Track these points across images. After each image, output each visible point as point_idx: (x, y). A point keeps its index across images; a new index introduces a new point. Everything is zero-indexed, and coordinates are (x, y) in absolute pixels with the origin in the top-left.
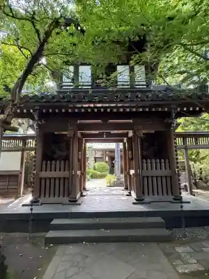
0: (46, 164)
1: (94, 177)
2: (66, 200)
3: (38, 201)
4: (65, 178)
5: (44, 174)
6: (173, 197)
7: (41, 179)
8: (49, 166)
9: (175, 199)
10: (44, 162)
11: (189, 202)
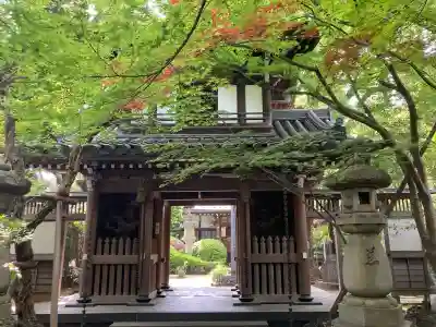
0: (103, 243)
1: (192, 270)
2: (133, 298)
3: (89, 301)
4: (130, 265)
5: (99, 259)
6: (299, 296)
7: (94, 266)
8: (107, 246)
9: (301, 300)
10: (100, 241)
11: (321, 304)
